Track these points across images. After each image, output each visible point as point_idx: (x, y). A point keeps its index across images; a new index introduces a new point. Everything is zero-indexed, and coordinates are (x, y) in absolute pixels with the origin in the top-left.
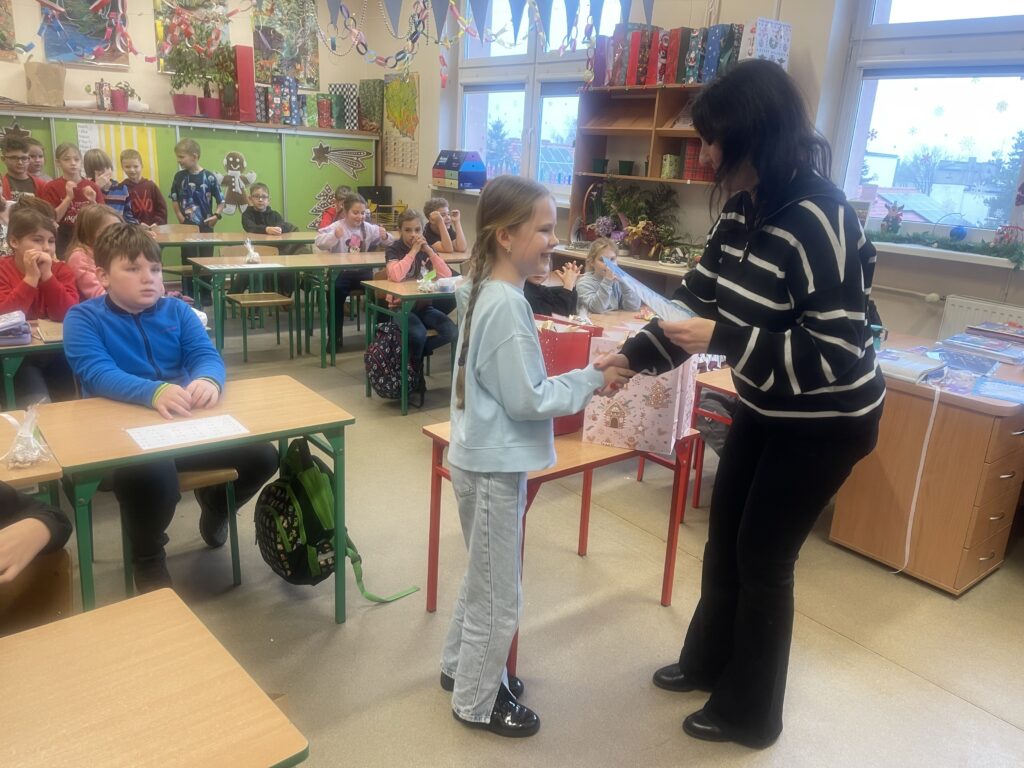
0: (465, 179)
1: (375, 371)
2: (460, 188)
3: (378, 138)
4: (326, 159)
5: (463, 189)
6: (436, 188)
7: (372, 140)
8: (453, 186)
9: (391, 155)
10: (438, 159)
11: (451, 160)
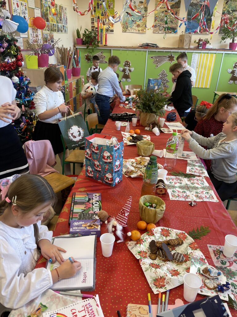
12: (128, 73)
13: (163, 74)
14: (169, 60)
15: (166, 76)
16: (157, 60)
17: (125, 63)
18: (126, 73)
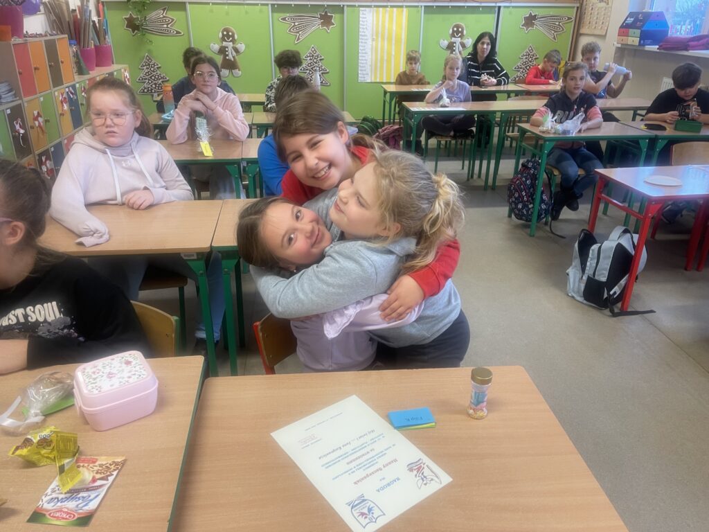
0: (646, 37)
1: (516, 199)
2: (640, 44)
3: (578, 5)
4: (532, 25)
5: (644, 45)
6: (619, 46)
7: (574, 7)
8: (634, 44)
9: (587, 18)
10: (626, 20)
11: (636, 20)
12: (234, 57)
13: (313, 56)
14: (323, 24)
15: (320, 60)
16: (296, 24)
17: (223, 34)
18: (228, 55)
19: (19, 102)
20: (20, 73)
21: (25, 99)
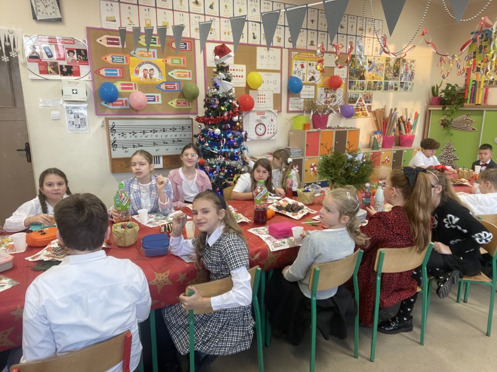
19: (303, 158)
20: (307, 145)
21: (305, 157)
